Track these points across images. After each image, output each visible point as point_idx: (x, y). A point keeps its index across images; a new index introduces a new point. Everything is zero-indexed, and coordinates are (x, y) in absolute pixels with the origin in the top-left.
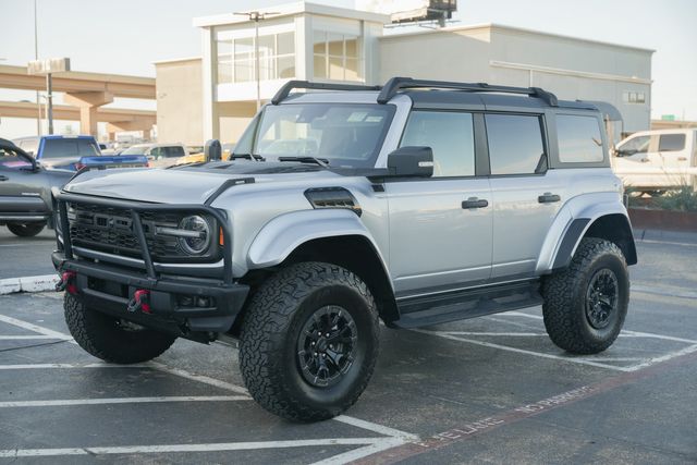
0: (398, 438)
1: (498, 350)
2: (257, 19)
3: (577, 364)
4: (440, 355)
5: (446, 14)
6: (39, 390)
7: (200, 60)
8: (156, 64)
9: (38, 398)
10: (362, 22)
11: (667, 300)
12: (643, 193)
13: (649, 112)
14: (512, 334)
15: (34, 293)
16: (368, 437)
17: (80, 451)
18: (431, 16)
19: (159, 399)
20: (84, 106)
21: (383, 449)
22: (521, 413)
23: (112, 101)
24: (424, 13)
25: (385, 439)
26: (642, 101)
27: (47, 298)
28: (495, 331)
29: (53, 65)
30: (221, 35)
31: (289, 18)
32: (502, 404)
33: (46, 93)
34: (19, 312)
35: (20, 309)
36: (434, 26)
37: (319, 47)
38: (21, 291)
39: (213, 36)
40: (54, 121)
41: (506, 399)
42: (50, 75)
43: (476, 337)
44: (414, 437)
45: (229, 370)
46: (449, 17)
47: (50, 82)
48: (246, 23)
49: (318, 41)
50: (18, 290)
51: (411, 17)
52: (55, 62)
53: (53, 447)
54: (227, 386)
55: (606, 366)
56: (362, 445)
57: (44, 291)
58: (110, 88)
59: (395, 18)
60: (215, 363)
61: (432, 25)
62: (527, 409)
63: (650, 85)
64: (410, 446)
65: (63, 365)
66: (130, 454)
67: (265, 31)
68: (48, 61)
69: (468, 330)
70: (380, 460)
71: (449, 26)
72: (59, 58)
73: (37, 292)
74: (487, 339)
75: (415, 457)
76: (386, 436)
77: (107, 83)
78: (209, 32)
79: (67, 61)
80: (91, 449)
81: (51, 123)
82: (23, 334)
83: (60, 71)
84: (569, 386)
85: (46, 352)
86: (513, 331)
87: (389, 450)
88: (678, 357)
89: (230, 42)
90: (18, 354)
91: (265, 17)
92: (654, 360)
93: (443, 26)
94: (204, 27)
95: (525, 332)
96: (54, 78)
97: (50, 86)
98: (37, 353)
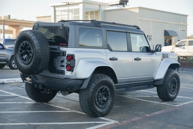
0: (113, 122)
1: (140, 100)
2: (68, 4)
3: (162, 104)
4: (124, 101)
5: (125, 3)
6: (12, 109)
7: (51, 16)
8: (37, 17)
9: (13, 111)
10: (100, 5)
11: (189, 88)
12: (184, 58)
13: (186, 34)
14: (144, 96)
15: (7, 83)
16: (105, 121)
17: (26, 124)
18: (121, 4)
19: (46, 111)
20: (14, 30)
21: (109, 124)
22: (146, 116)
23: (23, 28)
24: (118, 3)
25: (109, 122)
26: (184, 31)
27: (11, 85)
28: (139, 96)
29: (5, 17)
30: (57, 9)
31: (78, 4)
32: (141, 114)
33: (3, 26)
34: (3, 89)
35: (4, 88)
36: (122, 7)
37: (87, 13)
38: (3, 83)
39: (55, 9)
40: (5, 34)
41: (142, 112)
42: (4, 20)
43: (134, 97)
44: (117, 122)
45: (65, 105)
46: (126, 4)
47: (4, 22)
48: (65, 5)
49: (87, 11)
50: (2, 82)
51: (114, 4)
52: (6, 16)
53: (19, 123)
54: (65, 108)
55: (170, 105)
56: (103, 123)
57: (10, 83)
58: (22, 24)
59: (110, 4)
60: (60, 103)
61: (121, 7)
62: (148, 115)
63: (187, 26)
64: (116, 124)
65: (18, 103)
66: (40, 125)
67: (71, 8)
68: (3, 16)
69: (132, 95)
70: (108, 127)
71: (126, 7)
72: (7, 15)
73: (8, 83)
74: (137, 97)
75: (117, 126)
76: (109, 121)
77: (21, 23)
78: (53, 8)
79: (9, 16)
80: (29, 123)
81: (4, 35)
82: (6, 94)
83: (7, 19)
84: (160, 110)
85: (13, 99)
86: (145, 95)
87: (111, 125)
88: (191, 103)
89: (60, 11)
90: (5, 100)
91: (71, 3)
92: (184, 103)
93: (124, 7)
94: (52, 6)
95: (148, 96)
96: (5, 21)
97: (4, 23)
98: (10, 99)
